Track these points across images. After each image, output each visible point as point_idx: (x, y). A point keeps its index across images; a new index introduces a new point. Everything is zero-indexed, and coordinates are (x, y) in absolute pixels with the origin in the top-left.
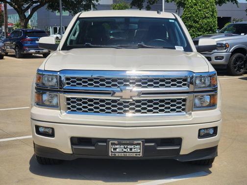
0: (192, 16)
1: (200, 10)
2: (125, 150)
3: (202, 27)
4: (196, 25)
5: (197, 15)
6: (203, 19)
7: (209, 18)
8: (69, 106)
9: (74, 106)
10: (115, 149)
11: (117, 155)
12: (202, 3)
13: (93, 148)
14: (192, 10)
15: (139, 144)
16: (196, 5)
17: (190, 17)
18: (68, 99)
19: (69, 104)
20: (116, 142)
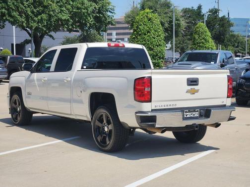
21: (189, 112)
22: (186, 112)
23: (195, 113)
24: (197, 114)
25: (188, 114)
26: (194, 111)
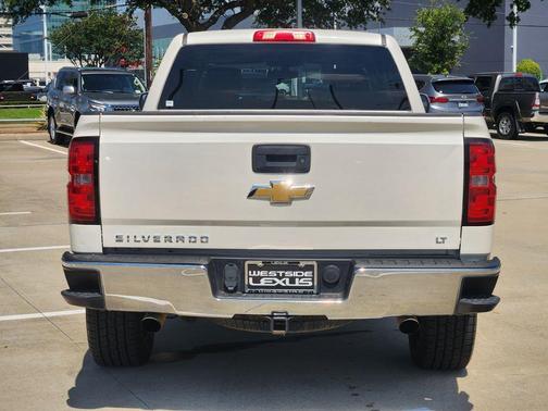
21: (268, 267)
22: (253, 268)
23: (296, 274)
24: (306, 279)
25: (261, 273)
26: (293, 267)
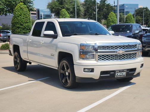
0: (19, 21)
1: (23, 19)
2: (121, 74)
3: (25, 28)
4: (22, 27)
5: (22, 21)
6: (26, 23)
7: (28, 23)
8: (99, 59)
9: (103, 57)
10: (117, 74)
11: (118, 77)
12: (24, 15)
13: (109, 75)
14: (19, 18)
15: (125, 71)
16: (20, 15)
17: (18, 22)
18: (99, 56)
19: (99, 58)
20: (118, 71)
